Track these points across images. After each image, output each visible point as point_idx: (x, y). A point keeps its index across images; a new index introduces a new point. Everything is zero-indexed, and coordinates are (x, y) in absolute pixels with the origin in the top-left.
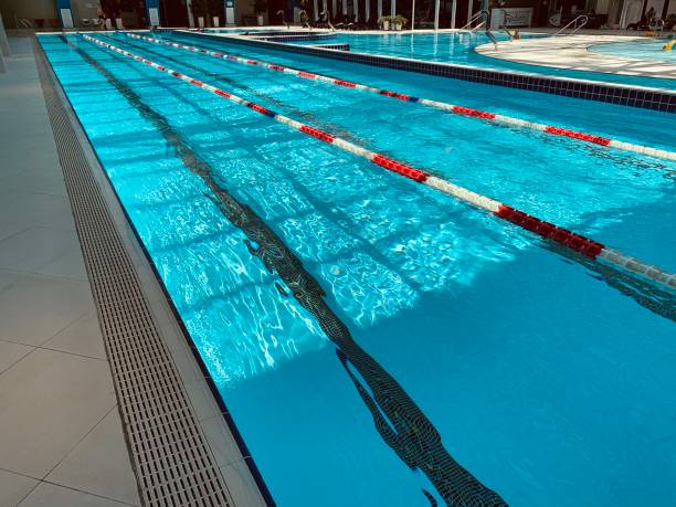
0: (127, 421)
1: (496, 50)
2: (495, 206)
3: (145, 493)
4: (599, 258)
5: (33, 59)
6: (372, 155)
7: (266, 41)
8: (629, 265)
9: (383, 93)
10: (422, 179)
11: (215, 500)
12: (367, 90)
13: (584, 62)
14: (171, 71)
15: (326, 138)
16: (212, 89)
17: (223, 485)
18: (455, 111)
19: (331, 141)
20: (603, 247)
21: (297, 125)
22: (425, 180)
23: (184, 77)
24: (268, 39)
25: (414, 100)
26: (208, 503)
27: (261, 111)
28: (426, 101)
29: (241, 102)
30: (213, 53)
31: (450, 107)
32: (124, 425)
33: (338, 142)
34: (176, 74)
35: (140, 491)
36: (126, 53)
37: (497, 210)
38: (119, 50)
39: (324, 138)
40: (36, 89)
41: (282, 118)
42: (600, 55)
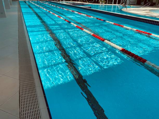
0: (20, 95)
1: (127, 10)
2: (121, 48)
3: (21, 114)
4: (146, 63)
5: (17, 6)
6: (92, 34)
7: (71, 5)
8: (153, 66)
9: (97, 19)
10: (103, 41)
11: (38, 118)
12: (93, 18)
13: (148, 14)
14: (48, 11)
15: (82, 29)
16: (57, 15)
17: (40, 114)
18: (114, 24)
19: (83, 30)
20: (147, 60)
21: (76, 25)
22: (104, 41)
23: (51, 12)
24: (72, 4)
25: (104, 21)
26: (36, 118)
27: (68, 21)
28: (107, 21)
29: (63, 19)
30: (59, 7)
31: (113, 23)
32: (20, 96)
33: (84, 30)
34: (49, 12)
35: (20, 113)
36: (38, 6)
37: (121, 49)
38: (37, 5)
39: (81, 29)
40: (16, 13)
41: (72, 23)
42: (152, 12)
